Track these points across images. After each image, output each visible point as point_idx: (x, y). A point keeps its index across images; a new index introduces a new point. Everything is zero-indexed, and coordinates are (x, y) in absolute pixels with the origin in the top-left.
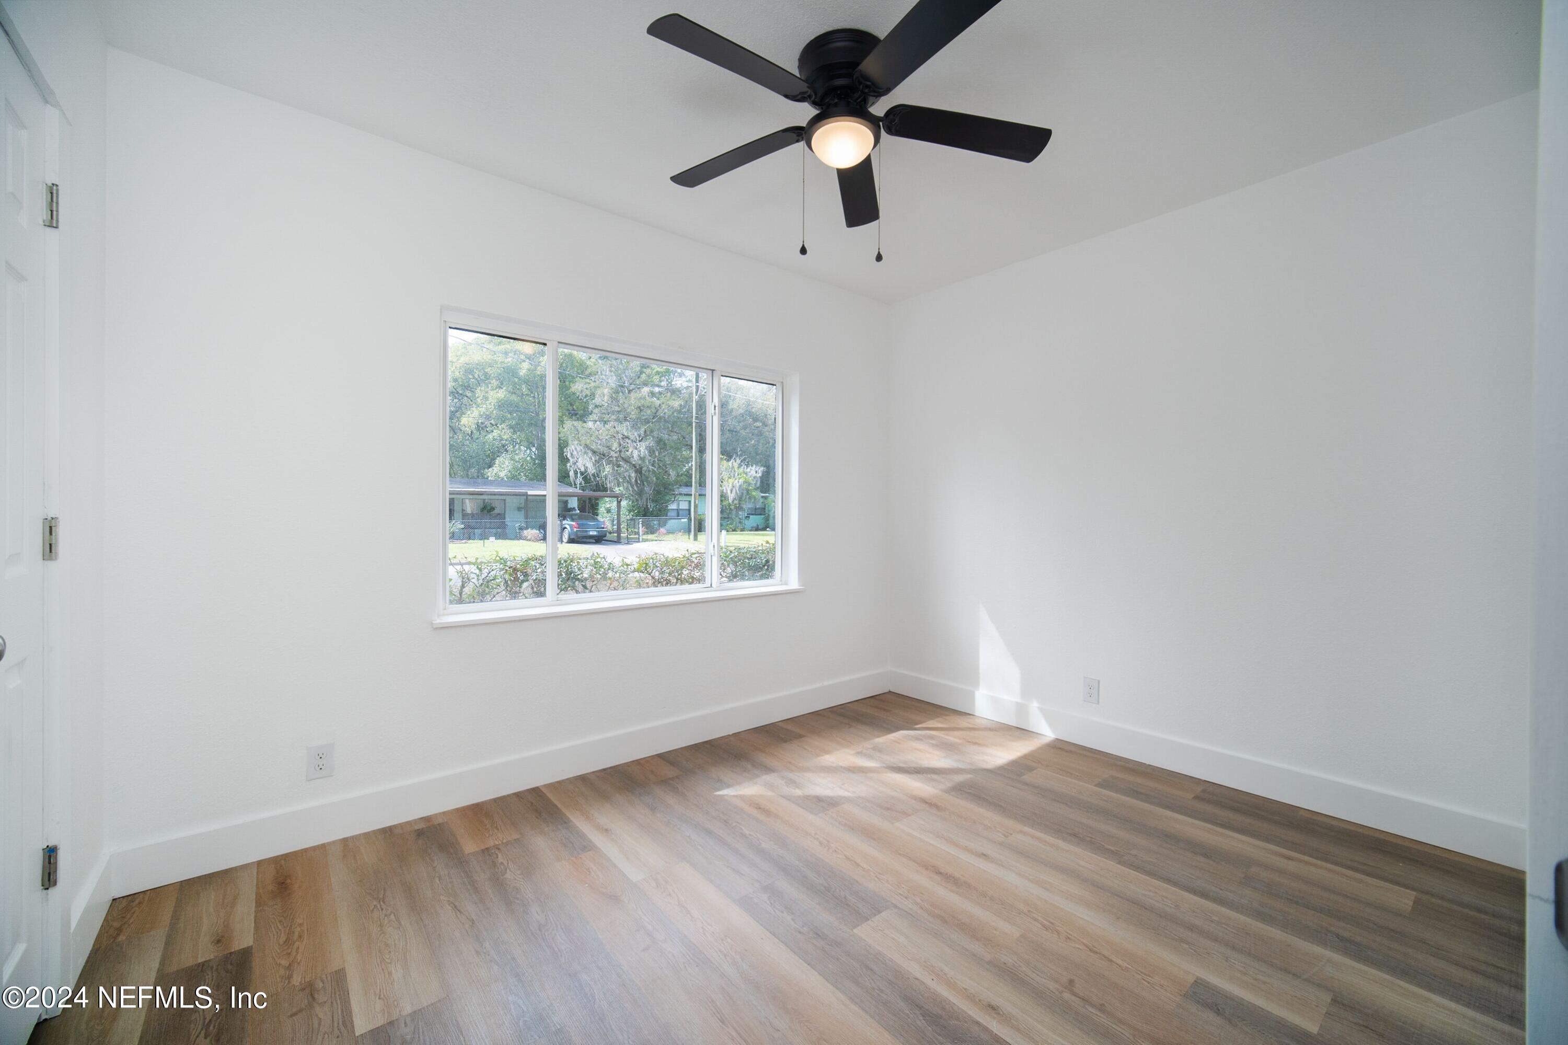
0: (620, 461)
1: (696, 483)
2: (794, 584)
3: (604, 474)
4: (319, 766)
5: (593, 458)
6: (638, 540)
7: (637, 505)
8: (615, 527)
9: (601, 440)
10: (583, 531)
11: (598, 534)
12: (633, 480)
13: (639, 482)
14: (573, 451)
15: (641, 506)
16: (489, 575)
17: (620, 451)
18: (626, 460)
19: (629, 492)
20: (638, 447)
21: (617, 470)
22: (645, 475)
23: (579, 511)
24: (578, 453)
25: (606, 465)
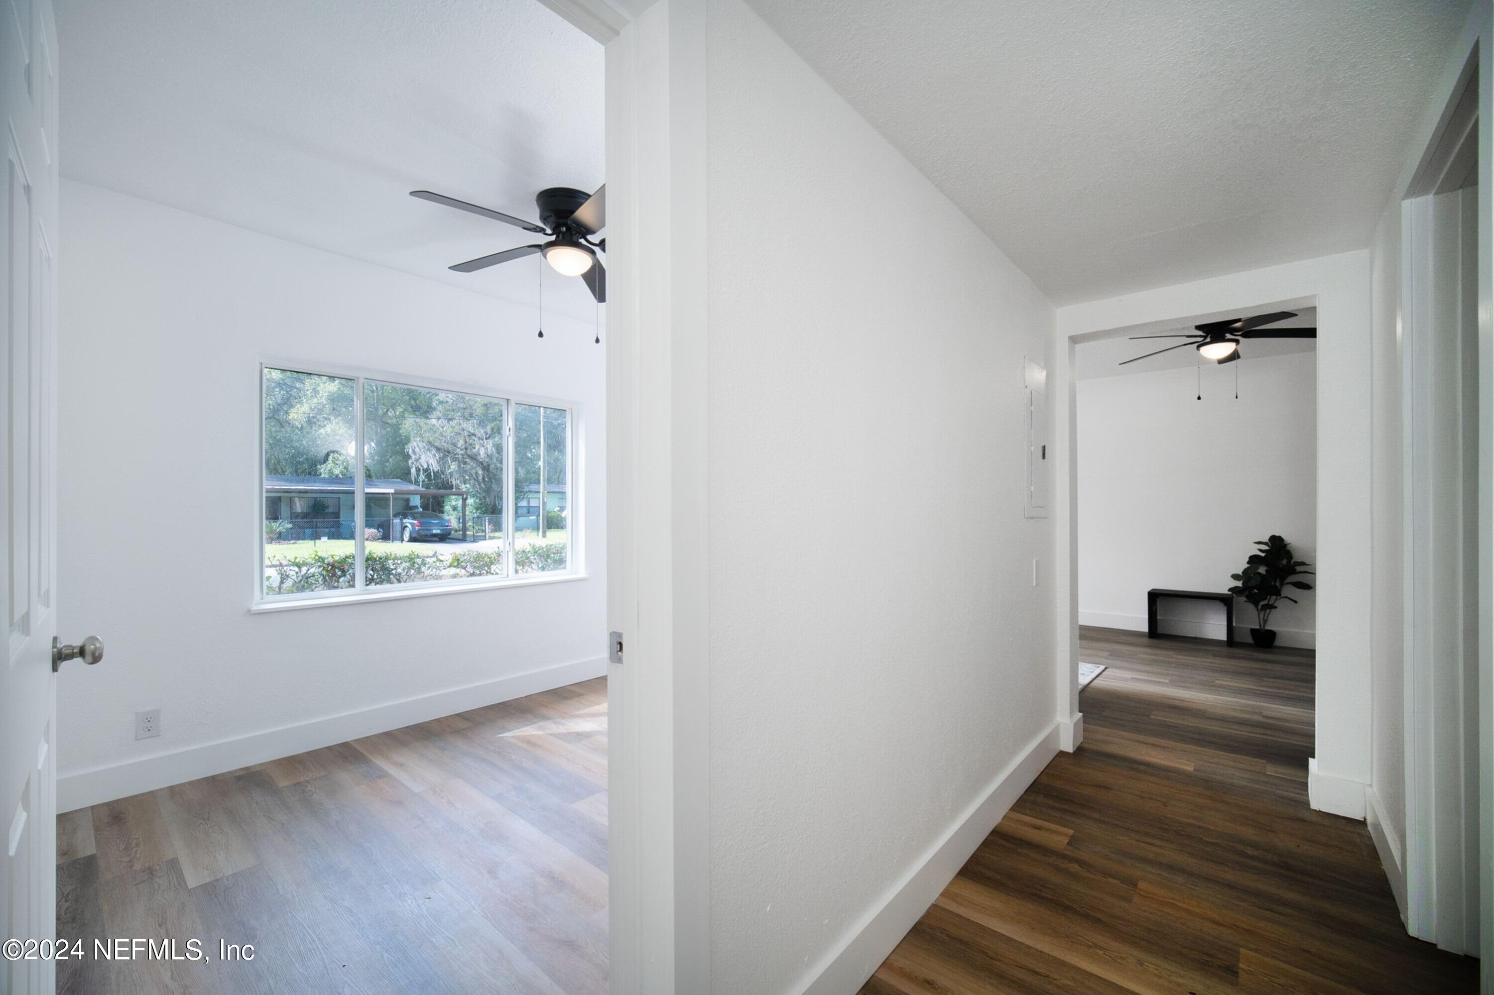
0: (466, 458)
1: (544, 481)
2: (582, 573)
3: (449, 471)
4: (147, 728)
5: (437, 455)
6: (484, 538)
7: (485, 502)
8: (461, 525)
9: (445, 437)
10: (426, 530)
11: (441, 532)
12: (480, 478)
13: (487, 479)
14: (415, 448)
15: (489, 503)
16: (309, 572)
17: (466, 449)
18: (473, 458)
19: (476, 489)
20: (485, 445)
21: (463, 467)
22: (492, 472)
23: (421, 510)
24: (420, 450)
25: (451, 463)
